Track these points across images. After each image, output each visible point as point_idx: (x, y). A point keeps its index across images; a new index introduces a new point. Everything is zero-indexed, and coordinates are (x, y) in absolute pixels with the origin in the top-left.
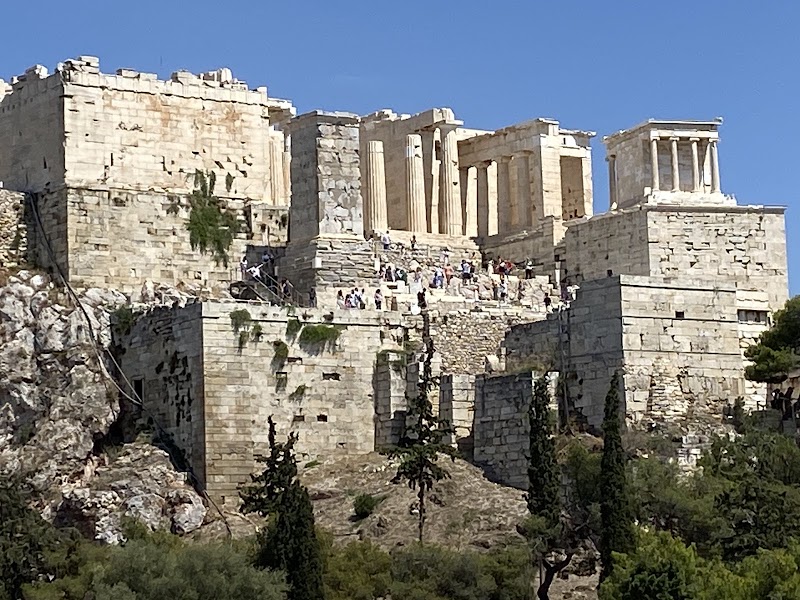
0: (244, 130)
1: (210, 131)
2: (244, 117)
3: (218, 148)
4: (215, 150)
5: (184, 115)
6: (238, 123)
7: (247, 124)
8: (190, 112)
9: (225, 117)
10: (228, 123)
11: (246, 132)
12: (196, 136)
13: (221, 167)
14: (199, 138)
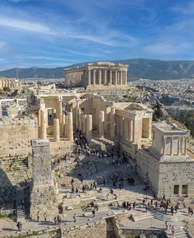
0: (28, 132)
1: (15, 135)
2: (28, 128)
3: (18, 139)
4: (17, 141)
5: (4, 131)
6: (26, 131)
7: (29, 130)
8: (7, 130)
9: (20, 129)
10: (22, 131)
11: (29, 133)
12: (9, 137)
13: (20, 145)
14: (10, 138)
